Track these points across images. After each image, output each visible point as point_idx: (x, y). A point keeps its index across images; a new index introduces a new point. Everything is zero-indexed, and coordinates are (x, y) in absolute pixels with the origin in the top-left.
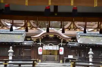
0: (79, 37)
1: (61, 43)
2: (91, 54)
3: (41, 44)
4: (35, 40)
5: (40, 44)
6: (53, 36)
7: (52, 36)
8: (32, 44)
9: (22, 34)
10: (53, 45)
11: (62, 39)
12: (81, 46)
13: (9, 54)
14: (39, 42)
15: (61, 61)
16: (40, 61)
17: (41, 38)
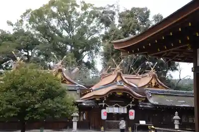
0: (150, 95)
1: (130, 103)
2: (177, 119)
3: (105, 105)
4: (98, 99)
5: (103, 105)
6: (122, 94)
7: (120, 94)
8: (91, 104)
9: (76, 90)
10: (119, 107)
11: (134, 99)
13: (72, 119)
14: (102, 102)
15: (130, 129)
16: (102, 128)
17: (106, 96)
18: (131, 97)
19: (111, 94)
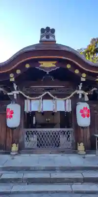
5: (15, 95)
6: (54, 66)
15: (81, 147)
16: (15, 148)
18: (77, 72)
19: (27, 66)
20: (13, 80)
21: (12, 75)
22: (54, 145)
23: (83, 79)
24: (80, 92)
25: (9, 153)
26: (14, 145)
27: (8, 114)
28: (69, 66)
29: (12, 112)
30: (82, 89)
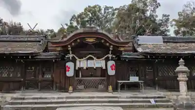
1: (109, 53)
2: (183, 72)
4: (59, 49)
11: (112, 46)
12: (148, 58)
14: (69, 53)
15: (110, 88)
17: (71, 44)
18: (108, 44)
19: (78, 41)
20: (70, 49)
21: (69, 46)
22: (95, 87)
23: (111, 49)
24: (110, 56)
25: (67, 92)
26: (71, 87)
27: (67, 69)
28: (103, 41)
29: (69, 68)
30: (111, 54)
